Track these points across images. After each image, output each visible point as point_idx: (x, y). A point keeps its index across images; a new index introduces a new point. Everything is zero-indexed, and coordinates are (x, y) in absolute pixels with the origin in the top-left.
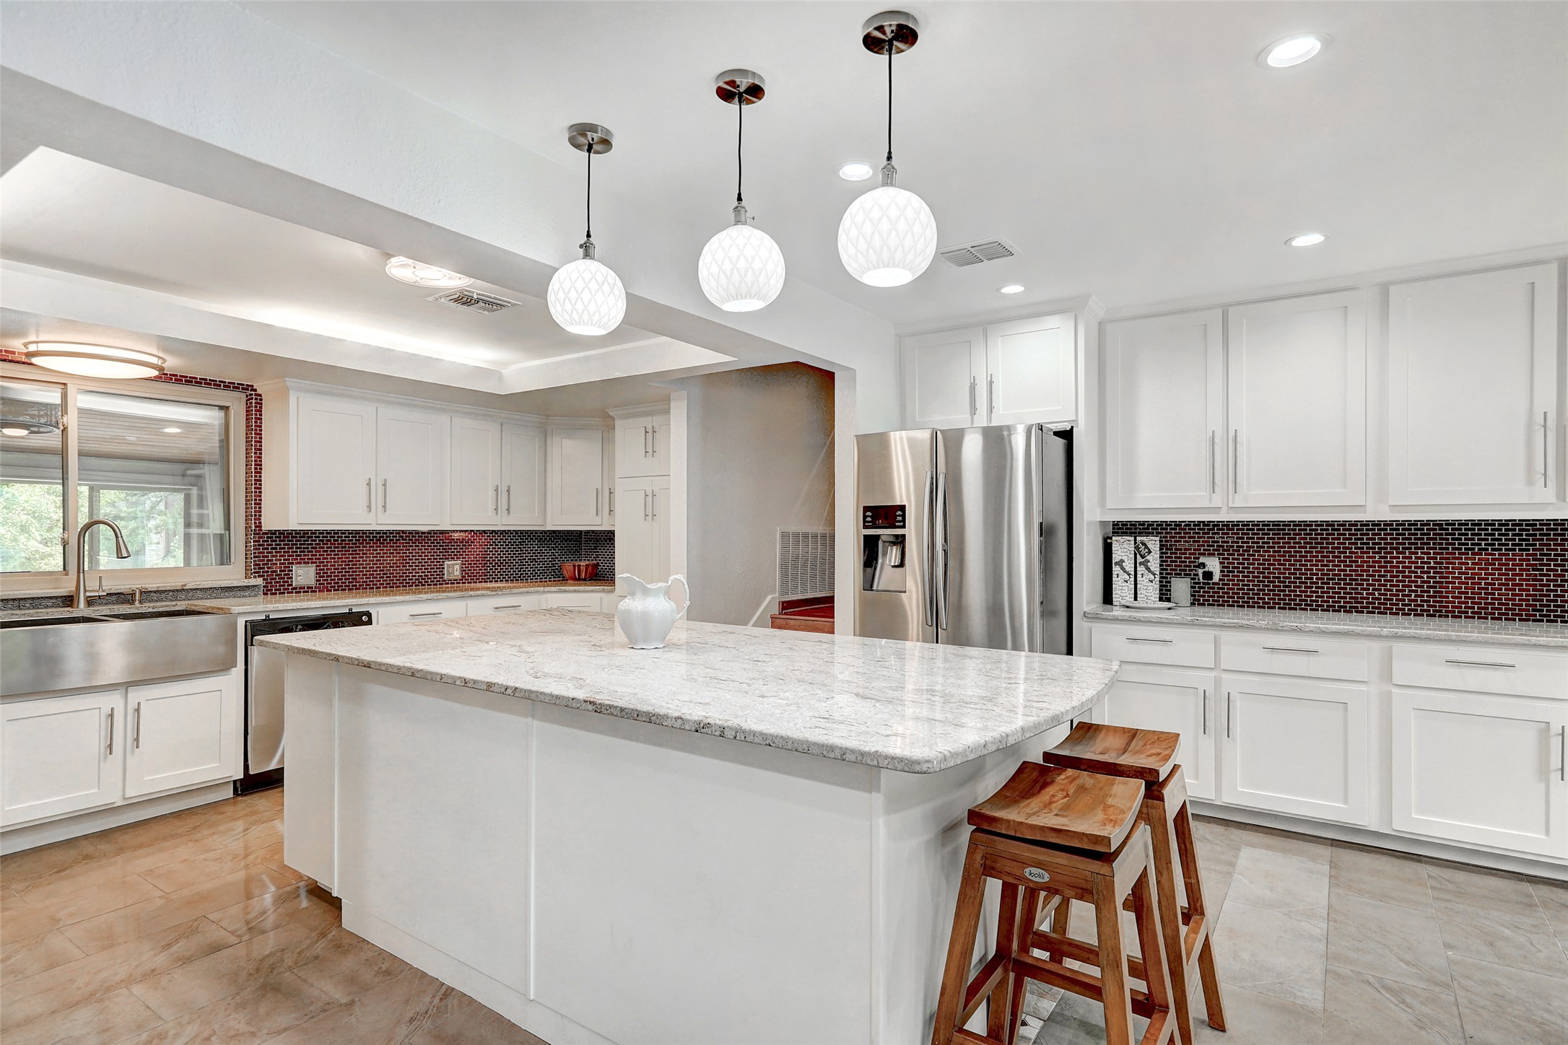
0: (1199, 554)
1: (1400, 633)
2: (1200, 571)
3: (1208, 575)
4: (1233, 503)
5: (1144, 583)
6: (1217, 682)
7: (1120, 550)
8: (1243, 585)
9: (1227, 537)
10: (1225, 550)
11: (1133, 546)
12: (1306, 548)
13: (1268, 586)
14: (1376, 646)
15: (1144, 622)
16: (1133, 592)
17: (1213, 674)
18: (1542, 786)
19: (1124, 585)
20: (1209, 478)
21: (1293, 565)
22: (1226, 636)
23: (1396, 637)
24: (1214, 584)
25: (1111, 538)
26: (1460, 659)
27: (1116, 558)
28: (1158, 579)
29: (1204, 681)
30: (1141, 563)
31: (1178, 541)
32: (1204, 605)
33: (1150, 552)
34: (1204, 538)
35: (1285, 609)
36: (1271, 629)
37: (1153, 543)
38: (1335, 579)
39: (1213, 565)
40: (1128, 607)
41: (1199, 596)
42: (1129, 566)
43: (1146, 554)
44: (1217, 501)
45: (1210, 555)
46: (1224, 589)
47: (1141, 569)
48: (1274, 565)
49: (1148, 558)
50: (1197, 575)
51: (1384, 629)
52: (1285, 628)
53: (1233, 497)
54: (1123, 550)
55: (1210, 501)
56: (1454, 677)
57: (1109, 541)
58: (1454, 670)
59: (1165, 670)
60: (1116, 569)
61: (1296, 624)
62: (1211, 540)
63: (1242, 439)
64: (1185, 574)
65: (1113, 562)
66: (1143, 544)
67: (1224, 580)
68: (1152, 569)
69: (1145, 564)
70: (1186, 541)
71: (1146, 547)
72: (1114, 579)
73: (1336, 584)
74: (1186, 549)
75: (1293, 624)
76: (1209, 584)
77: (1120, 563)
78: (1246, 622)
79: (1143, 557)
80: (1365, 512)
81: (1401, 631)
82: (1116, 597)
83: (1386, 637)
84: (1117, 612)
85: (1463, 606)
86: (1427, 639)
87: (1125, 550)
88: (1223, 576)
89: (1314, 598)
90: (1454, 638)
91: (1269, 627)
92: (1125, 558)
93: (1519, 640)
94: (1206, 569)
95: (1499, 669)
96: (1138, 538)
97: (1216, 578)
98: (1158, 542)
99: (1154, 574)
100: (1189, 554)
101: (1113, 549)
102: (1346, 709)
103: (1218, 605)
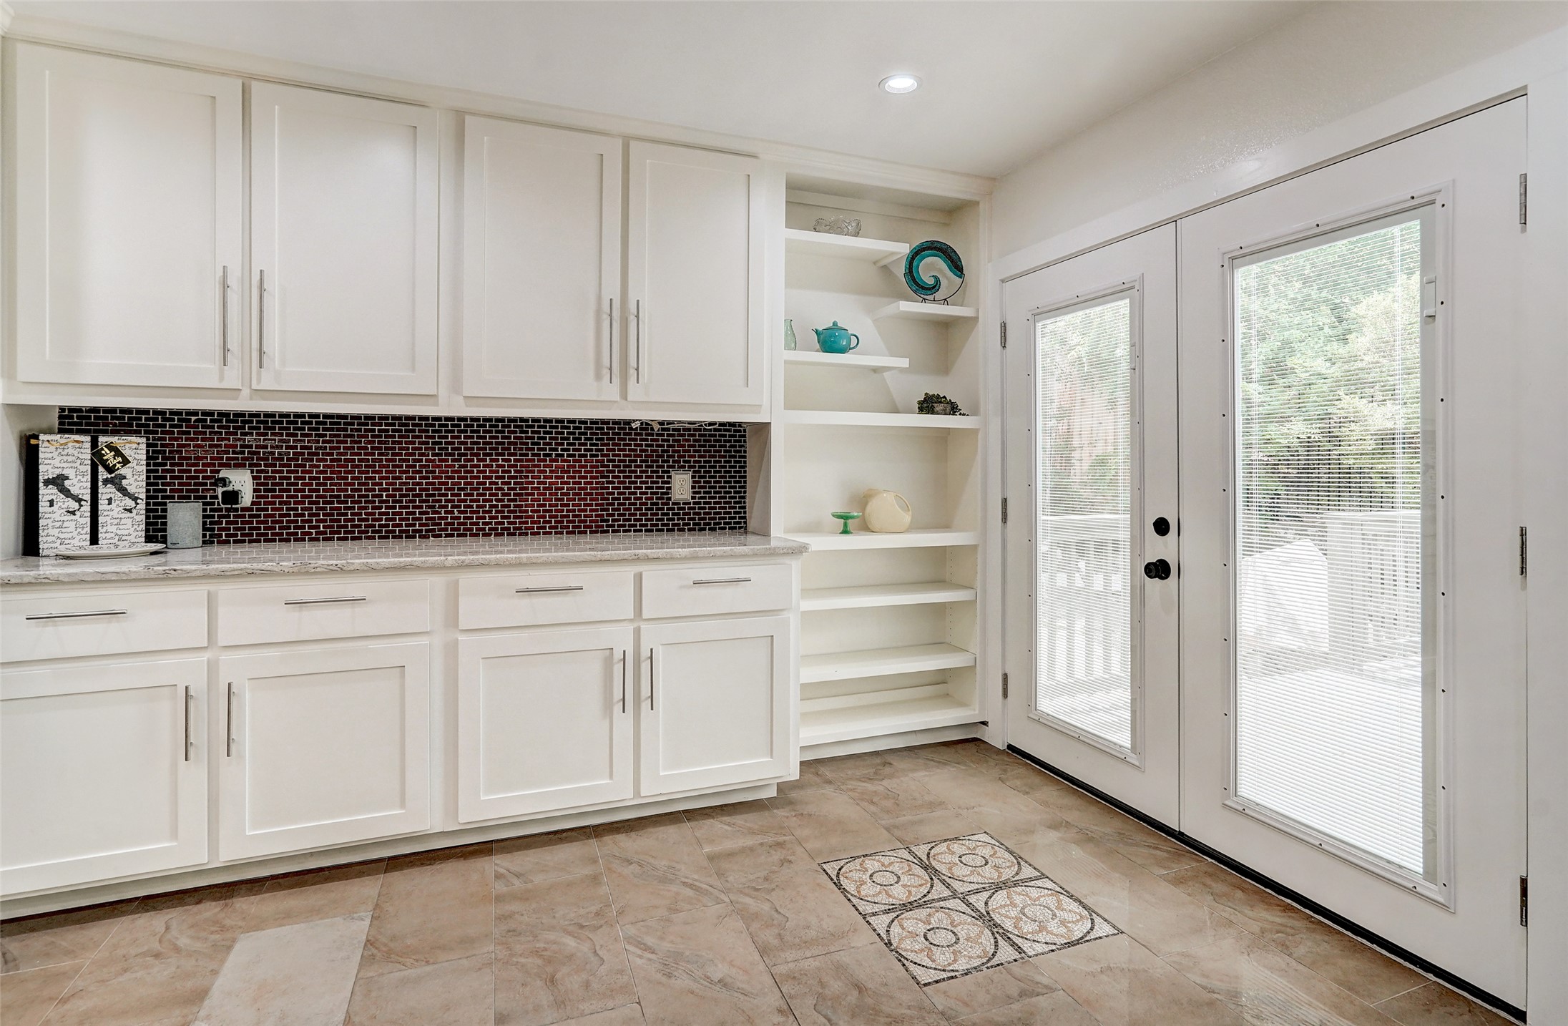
0: (220, 465)
1: (467, 562)
2: (220, 490)
3: (232, 497)
4: (259, 381)
5: (114, 514)
6: (212, 667)
7: (58, 459)
8: (288, 509)
9: (264, 440)
10: (262, 459)
11: (89, 451)
12: (374, 454)
13: (324, 509)
14: (437, 582)
15: (69, 583)
16: (88, 529)
17: (205, 656)
18: (607, 722)
19: (65, 518)
20: (218, 340)
21: (357, 478)
22: (225, 591)
23: (463, 566)
24: (244, 509)
25: (37, 437)
26: (531, 587)
27: (47, 470)
28: (142, 505)
29: (191, 671)
30: (106, 482)
31: (184, 446)
32: (228, 542)
33: (125, 462)
34: (229, 440)
35: (346, 539)
36: (299, 573)
37: (135, 448)
38: (408, 495)
39: (242, 481)
40: (68, 558)
41: (219, 529)
42: (79, 485)
43: (118, 466)
44: (232, 378)
45: (237, 466)
46: (259, 516)
47: (105, 492)
48: (332, 478)
49: (123, 471)
50: (216, 497)
51: (449, 558)
52: (319, 569)
53: (259, 375)
54: (65, 458)
55: (221, 379)
56: (527, 609)
57: (33, 442)
58: (525, 601)
59: (114, 664)
60: (46, 493)
61: (335, 562)
62: (238, 443)
63: (273, 285)
64: (196, 497)
65: (41, 478)
66: (111, 447)
67: (259, 503)
68: (131, 489)
69: (117, 482)
70: (199, 446)
71: (118, 453)
72: (41, 510)
73: (411, 501)
74: (197, 458)
75: (331, 562)
76: (236, 510)
77: (58, 482)
78: (260, 566)
79: (110, 470)
80: (437, 404)
81: (469, 558)
82: (46, 541)
83: (451, 567)
84: (47, 568)
85: (542, 520)
86: (498, 565)
87: (70, 459)
88: (258, 497)
89: (383, 522)
90: (525, 560)
91: (295, 570)
92: (70, 472)
93: (587, 557)
94: (230, 488)
95: (567, 593)
96: (102, 439)
97: (247, 499)
98: (144, 446)
99: (135, 499)
100: (204, 465)
101: (41, 455)
102: (403, 676)
103: (250, 542)
